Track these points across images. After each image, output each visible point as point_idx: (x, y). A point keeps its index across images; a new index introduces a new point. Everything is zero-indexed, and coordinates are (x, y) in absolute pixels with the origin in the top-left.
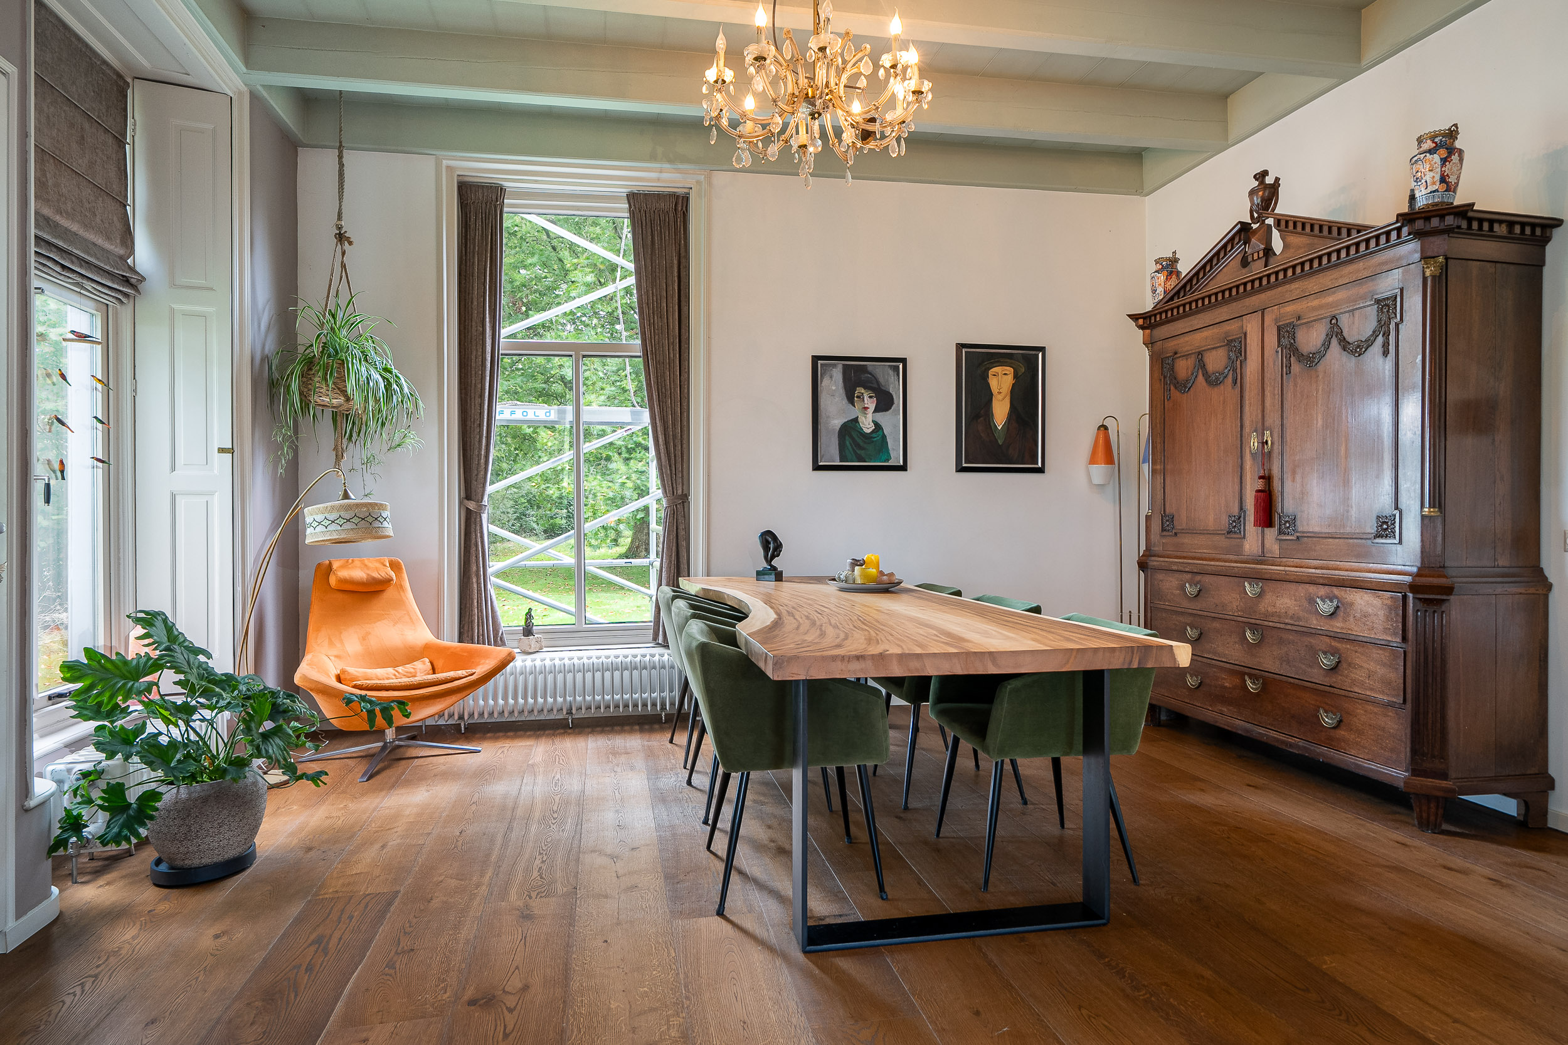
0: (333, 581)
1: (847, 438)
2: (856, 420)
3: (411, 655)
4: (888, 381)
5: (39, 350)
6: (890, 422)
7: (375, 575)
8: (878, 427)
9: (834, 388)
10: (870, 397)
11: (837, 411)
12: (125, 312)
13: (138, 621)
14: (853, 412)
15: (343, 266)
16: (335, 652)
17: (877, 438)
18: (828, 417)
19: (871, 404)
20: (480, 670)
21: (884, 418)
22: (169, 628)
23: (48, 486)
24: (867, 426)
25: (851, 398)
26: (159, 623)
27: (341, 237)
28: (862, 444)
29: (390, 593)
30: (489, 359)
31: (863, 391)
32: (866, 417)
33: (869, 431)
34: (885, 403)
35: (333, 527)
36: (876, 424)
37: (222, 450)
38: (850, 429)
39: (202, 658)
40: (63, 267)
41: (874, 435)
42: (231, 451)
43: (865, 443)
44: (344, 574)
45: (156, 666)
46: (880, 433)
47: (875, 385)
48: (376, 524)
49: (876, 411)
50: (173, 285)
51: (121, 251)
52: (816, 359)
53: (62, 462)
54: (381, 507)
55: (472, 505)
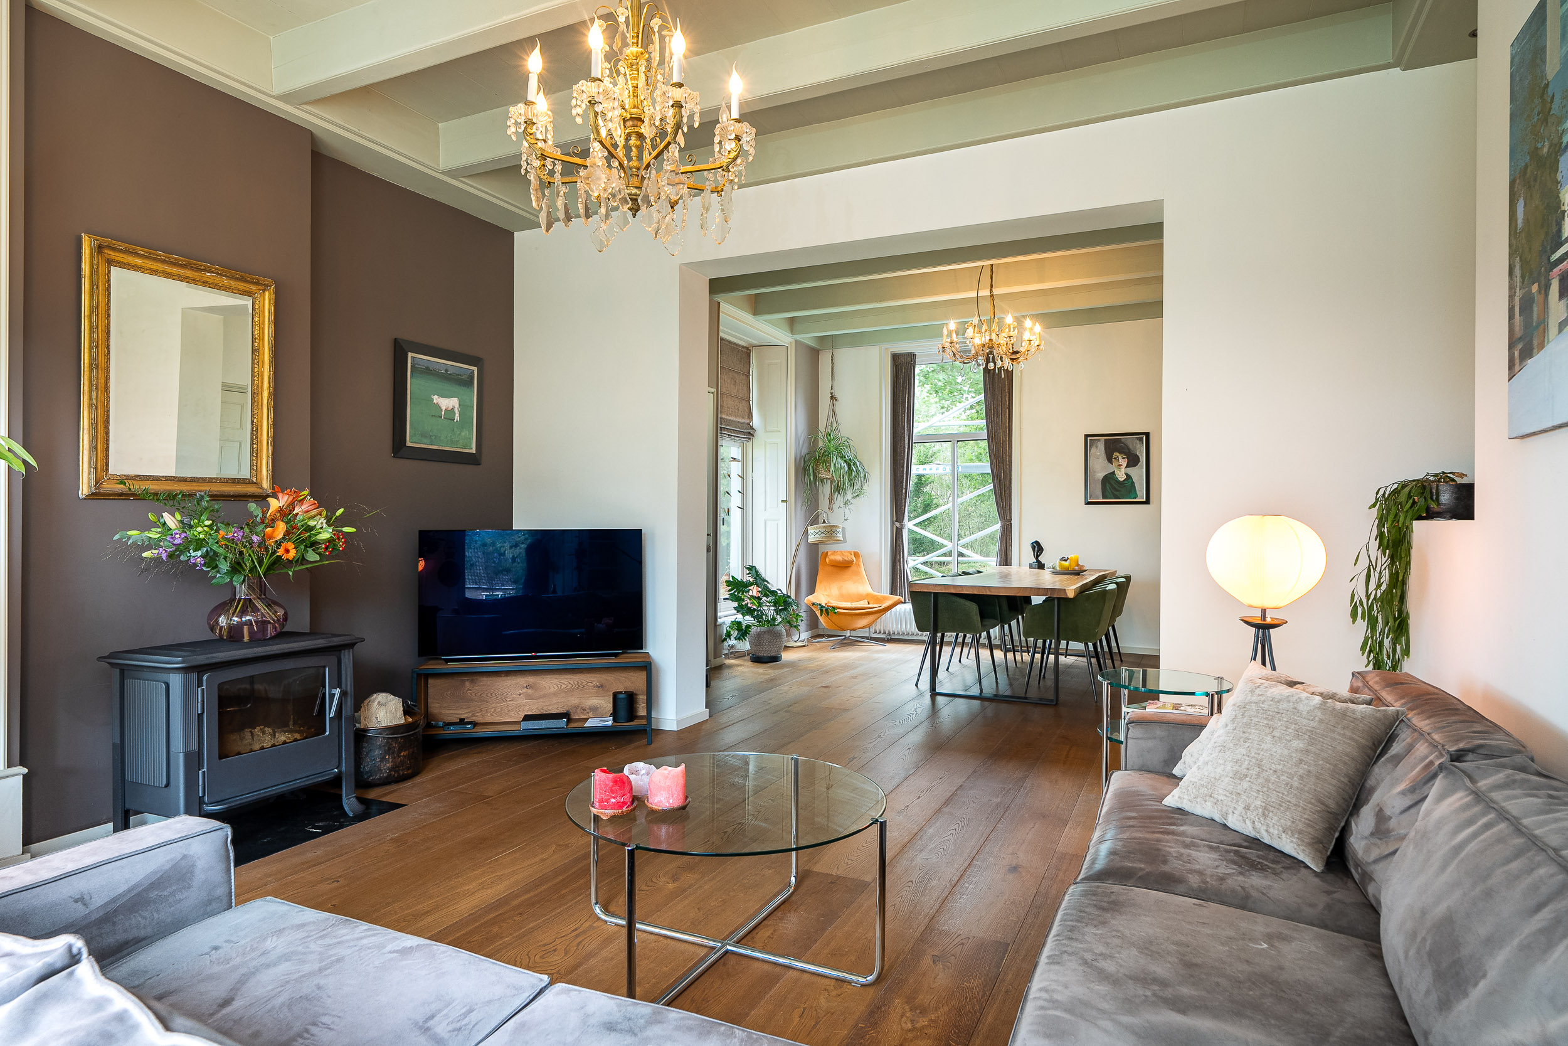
0: (827, 560)
1: (1107, 484)
2: (1113, 473)
3: (860, 598)
4: (1135, 447)
5: (721, 465)
6: (1138, 474)
7: (846, 559)
8: (1128, 476)
9: (1098, 454)
10: (1123, 458)
11: (1101, 468)
12: (749, 444)
13: (747, 568)
14: (1111, 468)
15: (833, 411)
16: (826, 593)
17: (1128, 483)
18: (1095, 472)
19: (1124, 463)
20: (884, 606)
21: (1132, 471)
22: (757, 572)
23: (723, 519)
24: (1121, 476)
25: (1110, 460)
26: (754, 570)
27: (833, 398)
28: (1117, 487)
29: (853, 568)
30: (907, 447)
31: (1118, 454)
32: (1120, 471)
33: (1122, 480)
34: (1133, 461)
35: (817, 535)
36: (1127, 475)
37: (782, 501)
38: (1109, 479)
39: (766, 583)
40: (729, 435)
41: (1126, 482)
42: (786, 501)
43: (1119, 487)
44: (832, 557)
45: (751, 584)
46: (1130, 480)
47: (1126, 451)
48: (834, 534)
49: (1127, 467)
50: (766, 431)
51: (748, 421)
52: (1087, 436)
53: (728, 509)
54: (837, 527)
55: (898, 524)
